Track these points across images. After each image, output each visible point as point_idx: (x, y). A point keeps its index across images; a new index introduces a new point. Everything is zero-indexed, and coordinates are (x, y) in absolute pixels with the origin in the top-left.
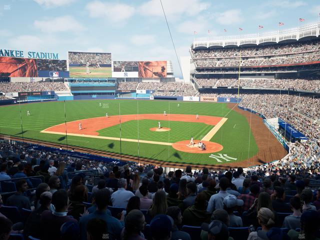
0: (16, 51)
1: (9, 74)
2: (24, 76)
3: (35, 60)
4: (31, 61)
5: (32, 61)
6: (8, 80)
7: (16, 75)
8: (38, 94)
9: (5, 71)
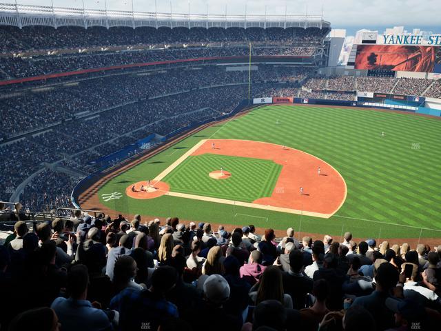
0: (412, 37)
1: (393, 67)
2: (413, 70)
3: (435, 48)
4: (428, 49)
5: (431, 50)
6: (393, 74)
7: (401, 68)
8: (400, 98)
9: (388, 63)
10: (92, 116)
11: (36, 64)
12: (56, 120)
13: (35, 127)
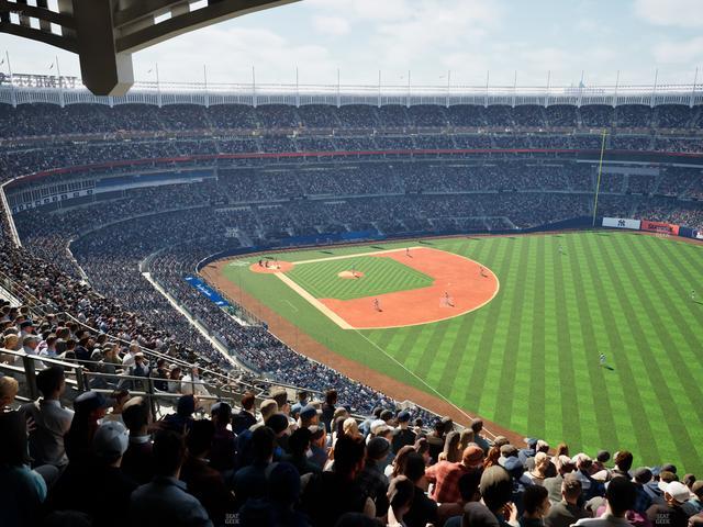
10: (336, 200)
11: (298, 141)
12: (285, 197)
13: (260, 198)
